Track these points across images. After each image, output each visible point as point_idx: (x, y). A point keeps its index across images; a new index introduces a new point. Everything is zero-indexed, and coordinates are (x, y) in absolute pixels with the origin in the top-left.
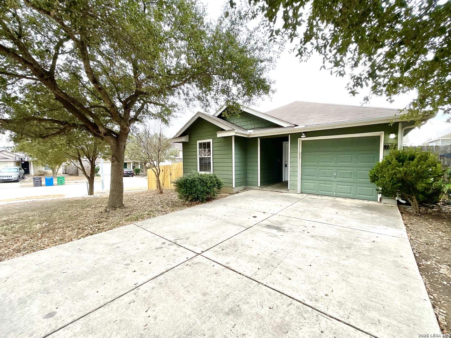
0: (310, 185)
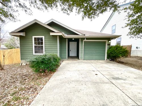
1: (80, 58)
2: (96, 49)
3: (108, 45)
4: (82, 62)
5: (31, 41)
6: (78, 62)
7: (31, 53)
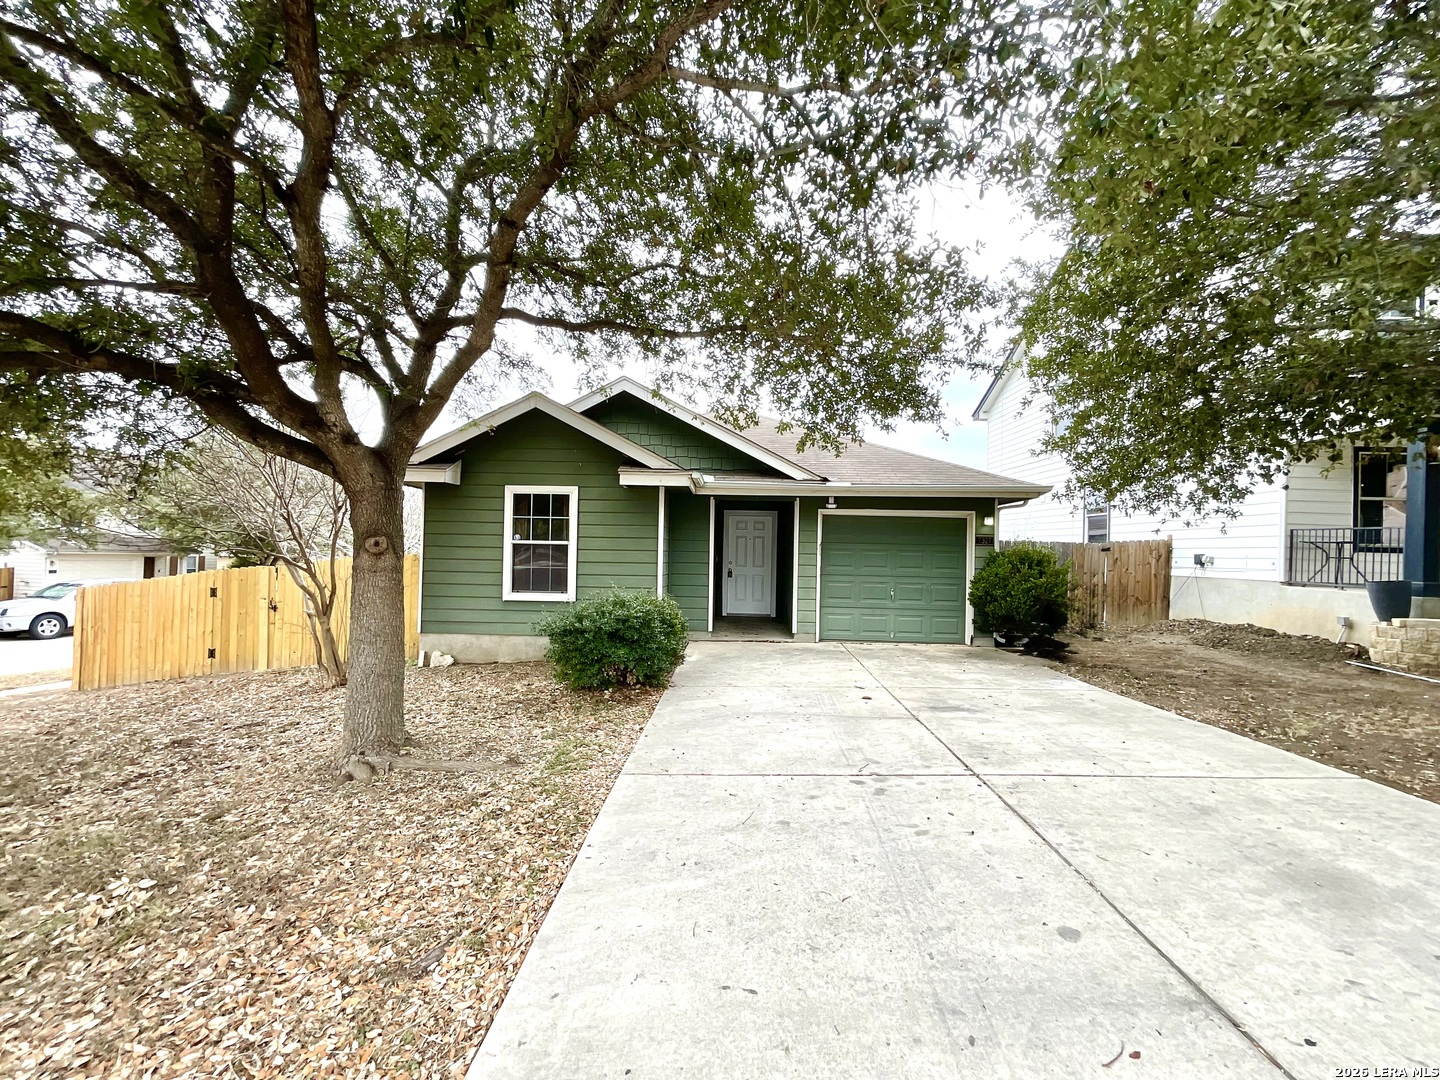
0: (841, 618)
1: (794, 631)
2: (900, 571)
3: (979, 541)
4: (810, 650)
5: (491, 516)
6: (785, 652)
7: (491, 591)
